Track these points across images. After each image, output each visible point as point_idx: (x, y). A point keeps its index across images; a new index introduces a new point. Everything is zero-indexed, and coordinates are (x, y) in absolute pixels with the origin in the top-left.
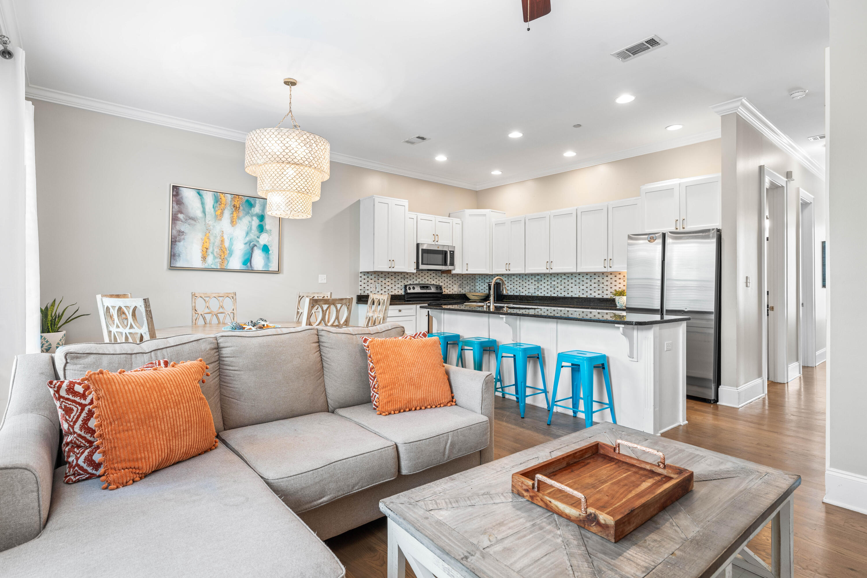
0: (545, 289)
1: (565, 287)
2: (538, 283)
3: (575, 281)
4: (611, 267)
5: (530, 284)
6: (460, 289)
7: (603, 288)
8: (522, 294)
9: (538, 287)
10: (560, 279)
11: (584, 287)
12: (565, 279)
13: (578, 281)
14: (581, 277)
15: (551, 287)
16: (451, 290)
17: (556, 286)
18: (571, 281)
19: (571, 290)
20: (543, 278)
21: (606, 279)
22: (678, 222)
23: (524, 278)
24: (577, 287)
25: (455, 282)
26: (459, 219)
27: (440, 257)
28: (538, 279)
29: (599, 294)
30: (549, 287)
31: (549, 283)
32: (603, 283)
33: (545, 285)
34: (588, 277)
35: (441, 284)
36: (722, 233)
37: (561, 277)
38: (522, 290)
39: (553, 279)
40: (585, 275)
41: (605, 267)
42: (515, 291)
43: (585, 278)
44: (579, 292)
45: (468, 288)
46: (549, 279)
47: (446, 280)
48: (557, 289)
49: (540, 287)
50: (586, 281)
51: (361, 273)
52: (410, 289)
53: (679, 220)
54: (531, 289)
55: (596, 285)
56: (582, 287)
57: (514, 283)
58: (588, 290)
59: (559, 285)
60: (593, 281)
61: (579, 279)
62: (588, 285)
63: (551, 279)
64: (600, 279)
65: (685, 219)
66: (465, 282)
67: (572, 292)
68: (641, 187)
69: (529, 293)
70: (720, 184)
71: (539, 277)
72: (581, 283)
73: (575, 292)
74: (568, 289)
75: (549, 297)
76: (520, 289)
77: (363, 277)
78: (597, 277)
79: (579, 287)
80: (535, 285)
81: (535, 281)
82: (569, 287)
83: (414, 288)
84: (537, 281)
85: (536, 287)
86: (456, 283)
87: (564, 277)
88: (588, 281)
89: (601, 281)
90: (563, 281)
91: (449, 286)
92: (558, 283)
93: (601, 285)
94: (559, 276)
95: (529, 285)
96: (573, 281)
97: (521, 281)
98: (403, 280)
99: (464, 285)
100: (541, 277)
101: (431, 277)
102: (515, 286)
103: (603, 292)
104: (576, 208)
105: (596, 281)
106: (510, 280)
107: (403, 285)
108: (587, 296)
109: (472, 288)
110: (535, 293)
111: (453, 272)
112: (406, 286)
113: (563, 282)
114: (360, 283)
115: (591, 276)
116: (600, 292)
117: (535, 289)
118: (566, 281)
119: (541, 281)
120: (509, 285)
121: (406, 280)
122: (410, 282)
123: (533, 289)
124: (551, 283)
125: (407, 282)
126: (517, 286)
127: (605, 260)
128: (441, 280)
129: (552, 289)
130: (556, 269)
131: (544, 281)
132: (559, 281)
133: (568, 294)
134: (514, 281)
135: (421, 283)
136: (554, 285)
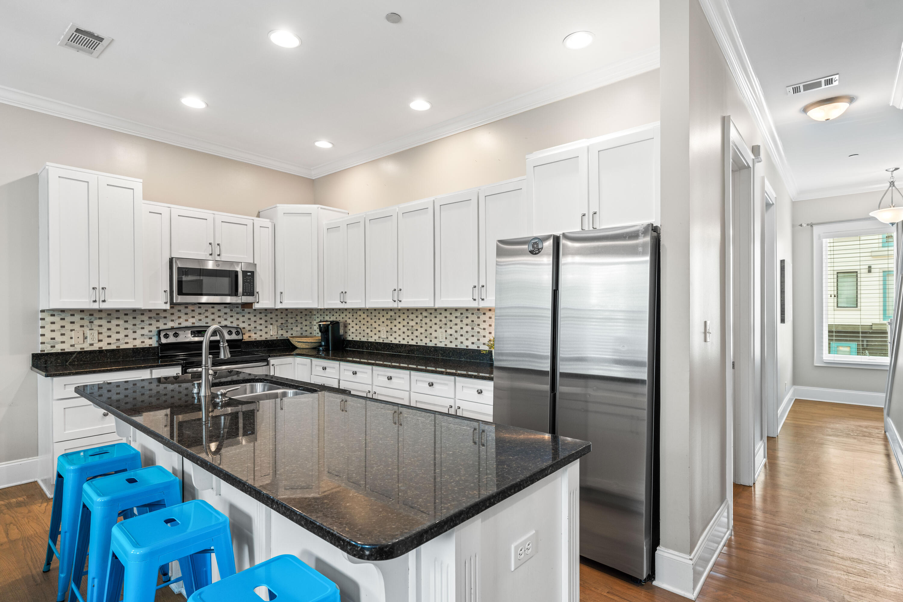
0: (400, 332)
1: (426, 330)
2: (391, 323)
3: (441, 321)
4: (483, 300)
5: (381, 323)
6: (281, 332)
7: (479, 332)
8: (371, 340)
9: (391, 329)
10: (420, 317)
11: (452, 332)
12: (426, 317)
13: (444, 320)
14: (447, 314)
15: (408, 330)
16: (263, 333)
17: (415, 328)
18: (435, 321)
19: (434, 334)
20: (397, 315)
21: (483, 317)
22: (586, 218)
23: (373, 314)
24: (443, 330)
25: (270, 321)
26: (268, 220)
27: (226, 281)
28: (391, 316)
29: (473, 343)
30: (405, 329)
31: (405, 323)
32: (479, 325)
33: (400, 326)
34: (458, 314)
35: (242, 325)
36: (662, 235)
37: (421, 314)
38: (371, 334)
39: (411, 317)
40: (453, 312)
41: (475, 300)
42: (362, 335)
43: (454, 315)
44: (446, 338)
45: (298, 329)
46: (405, 316)
47: (253, 319)
48: (416, 333)
49: (394, 329)
50: (455, 321)
51: (43, 311)
52: (166, 336)
53: (587, 215)
54: (382, 332)
55: (469, 328)
56: (450, 331)
57: (360, 321)
58: (457, 335)
59: (418, 327)
60: (465, 321)
61: (446, 317)
62: (458, 328)
63: (408, 317)
64: (474, 318)
65: (598, 213)
66: (290, 321)
67: (436, 338)
68: (527, 157)
69: (379, 337)
70: (657, 144)
71: (392, 313)
72: (449, 323)
73: (441, 338)
74: (431, 334)
75: (405, 345)
76: (368, 331)
77: (49, 319)
78: (470, 315)
79: (446, 331)
80: (387, 326)
81: (387, 319)
82: (432, 331)
83: (176, 335)
84: (390, 319)
85: (388, 329)
86: (274, 323)
87: (425, 314)
88: (458, 321)
89: (477, 321)
90: (425, 320)
91: (259, 327)
92: (417, 323)
93: (477, 329)
94: (419, 312)
95: (379, 325)
96: (437, 320)
97: (368, 319)
98: (153, 322)
99: (289, 325)
100: (395, 313)
101: (221, 314)
102: (362, 326)
103: (478, 340)
104: (432, 199)
105: (468, 321)
106: (355, 317)
107: (155, 330)
108: (456, 346)
109: (305, 328)
110: (387, 338)
111: (256, 306)
112: (159, 332)
113: (423, 322)
114: (41, 331)
115: (462, 314)
116: (474, 339)
117: (387, 332)
118: (427, 320)
119: (395, 320)
120: (354, 326)
121: (162, 321)
122: (170, 325)
123: (385, 332)
124: (408, 323)
125: (165, 324)
126: (364, 328)
127: (475, 287)
128: (242, 319)
129: (409, 333)
130: (407, 302)
131: (399, 320)
132: (418, 320)
133: (431, 341)
134: (360, 318)
135: (196, 325)
136: (412, 326)
